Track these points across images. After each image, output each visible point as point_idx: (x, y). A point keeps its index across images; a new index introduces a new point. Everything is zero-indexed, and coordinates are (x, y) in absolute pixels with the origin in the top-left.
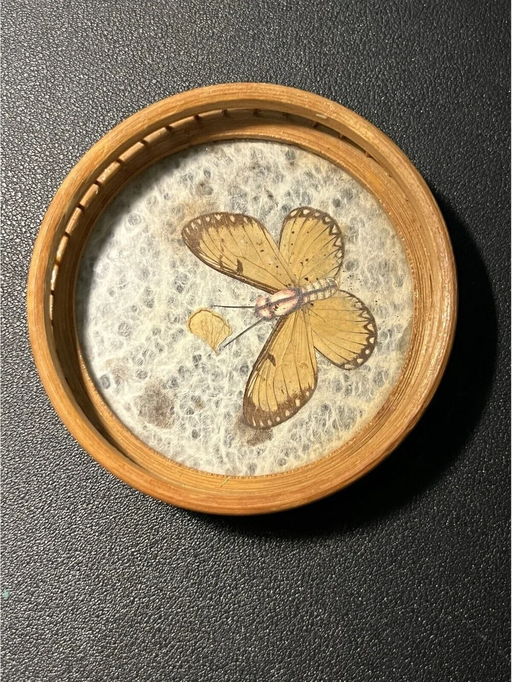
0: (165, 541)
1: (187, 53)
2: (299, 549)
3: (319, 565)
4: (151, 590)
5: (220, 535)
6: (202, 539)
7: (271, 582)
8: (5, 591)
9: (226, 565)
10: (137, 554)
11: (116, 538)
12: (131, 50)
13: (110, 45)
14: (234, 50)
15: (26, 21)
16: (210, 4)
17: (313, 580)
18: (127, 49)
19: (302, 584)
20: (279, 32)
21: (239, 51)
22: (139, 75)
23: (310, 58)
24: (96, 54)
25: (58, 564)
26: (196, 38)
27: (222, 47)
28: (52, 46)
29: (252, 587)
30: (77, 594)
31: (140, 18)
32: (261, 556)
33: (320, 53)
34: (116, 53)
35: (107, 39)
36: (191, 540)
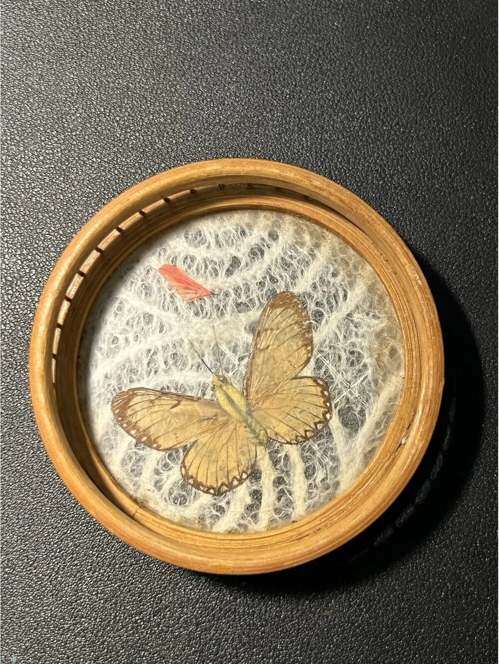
0: (168, 610)
1: (195, 138)
2: (298, 619)
3: (317, 635)
4: (154, 657)
5: (221, 604)
6: (204, 608)
7: (270, 651)
8: (13, 655)
9: (227, 634)
10: (141, 622)
11: (121, 606)
12: (142, 135)
13: (122, 130)
14: (239, 136)
15: (42, 107)
16: (217, 92)
17: (311, 650)
18: (137, 134)
19: (301, 654)
20: (282, 119)
21: (244, 136)
22: (149, 159)
23: (312, 144)
24: (108, 139)
25: (64, 630)
26: (203, 125)
27: (228, 133)
28: (66, 130)
29: (252, 656)
30: (82, 660)
31: (151, 104)
32: (262, 625)
33: (321, 139)
34: (127, 138)
35: (118, 124)
36: (193, 608)
